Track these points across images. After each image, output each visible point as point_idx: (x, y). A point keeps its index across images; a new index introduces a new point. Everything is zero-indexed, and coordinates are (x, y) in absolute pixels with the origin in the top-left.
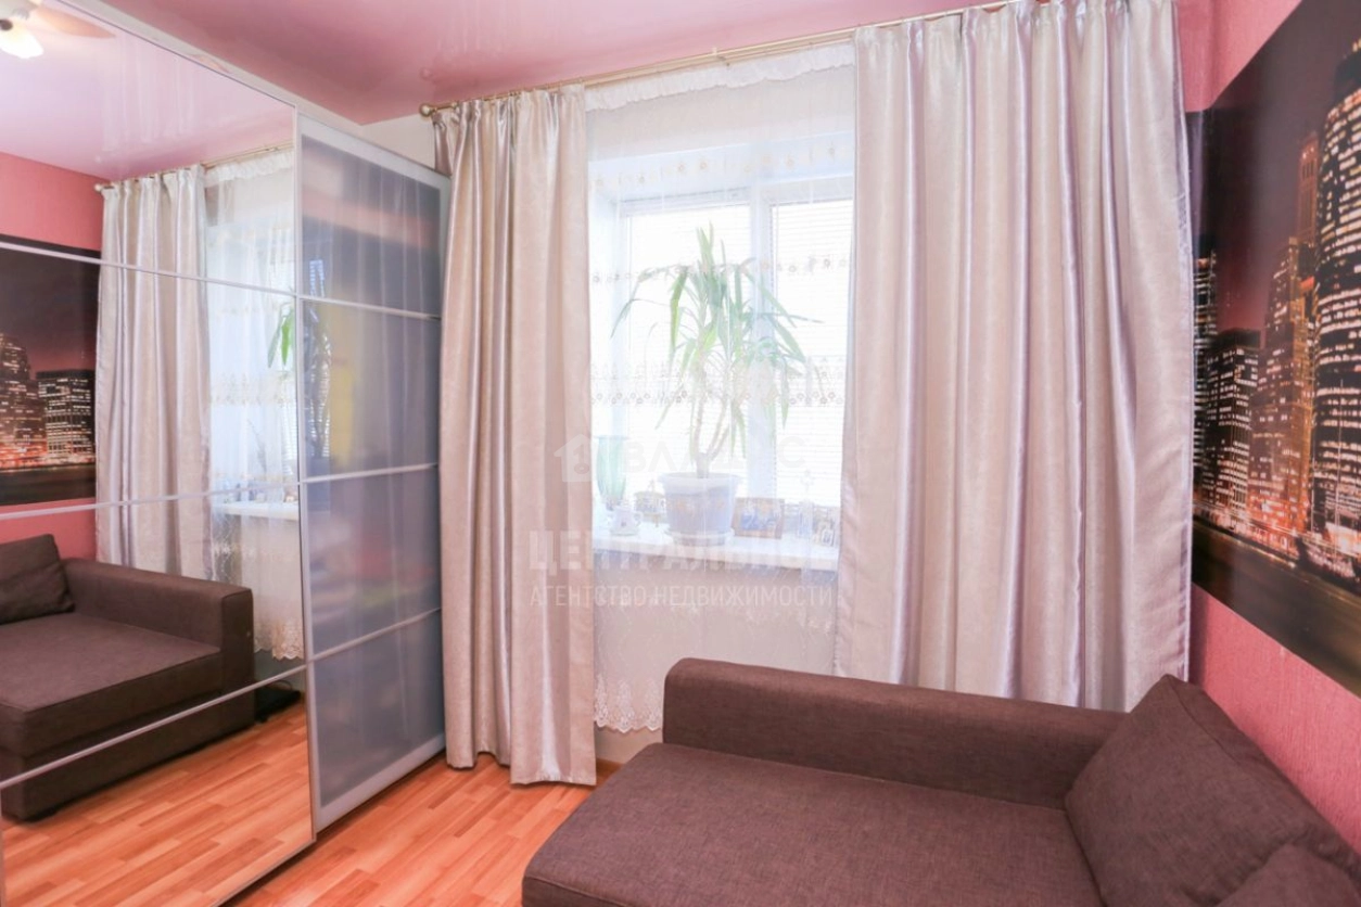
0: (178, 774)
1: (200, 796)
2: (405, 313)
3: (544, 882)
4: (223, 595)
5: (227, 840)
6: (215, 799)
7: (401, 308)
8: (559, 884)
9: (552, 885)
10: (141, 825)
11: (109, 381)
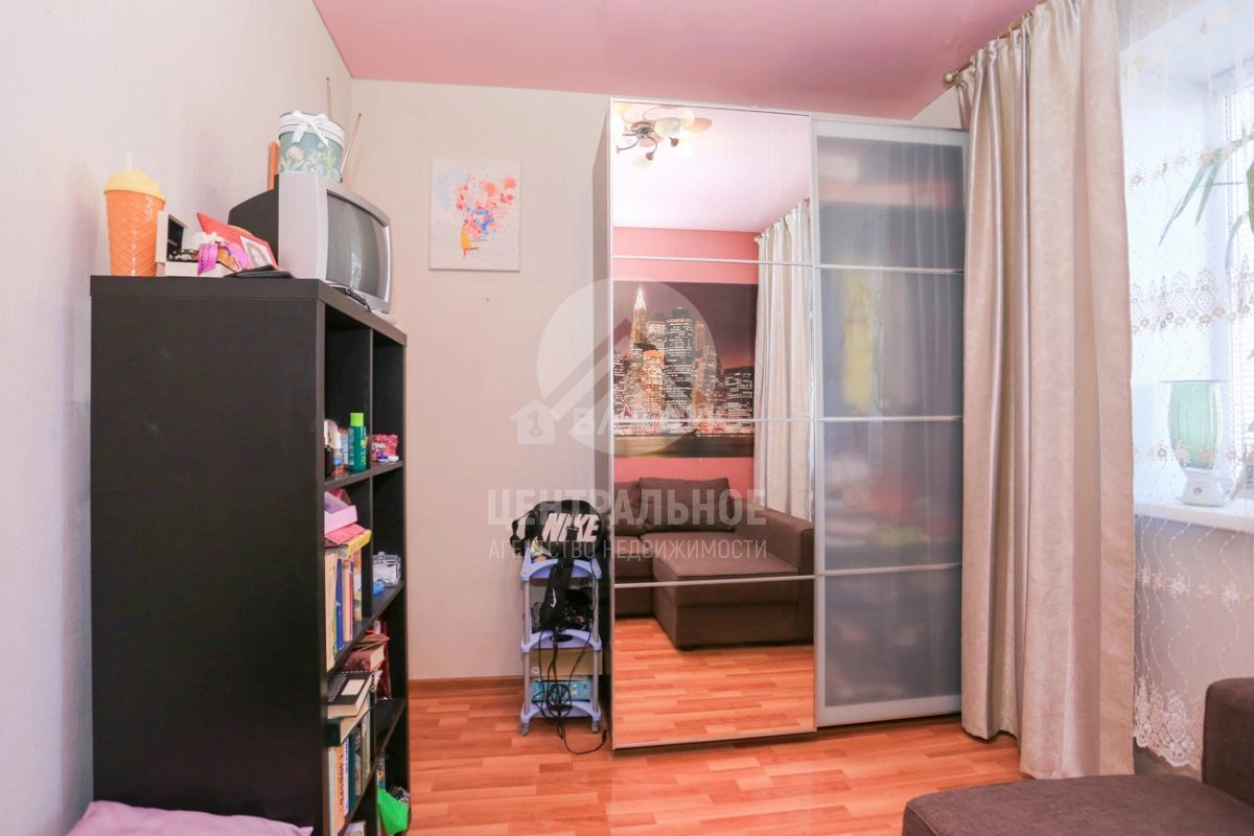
0: (760, 655)
1: (765, 674)
2: (920, 270)
3: (919, 819)
4: (802, 529)
5: (767, 707)
6: (774, 679)
7: (915, 266)
8: (932, 828)
9: (926, 826)
10: (728, 676)
11: (761, 374)
